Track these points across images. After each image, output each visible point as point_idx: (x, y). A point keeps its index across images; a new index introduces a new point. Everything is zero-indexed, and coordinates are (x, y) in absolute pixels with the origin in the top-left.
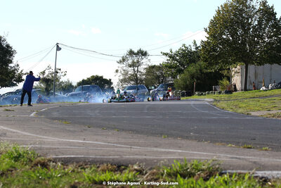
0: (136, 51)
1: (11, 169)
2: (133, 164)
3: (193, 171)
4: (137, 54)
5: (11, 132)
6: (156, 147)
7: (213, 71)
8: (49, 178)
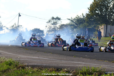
0: (55, 18)
1: (8, 69)
2: (64, 68)
3: (92, 72)
4: (56, 19)
5: (3, 53)
6: (72, 61)
7: (91, 27)
8: (27, 74)
